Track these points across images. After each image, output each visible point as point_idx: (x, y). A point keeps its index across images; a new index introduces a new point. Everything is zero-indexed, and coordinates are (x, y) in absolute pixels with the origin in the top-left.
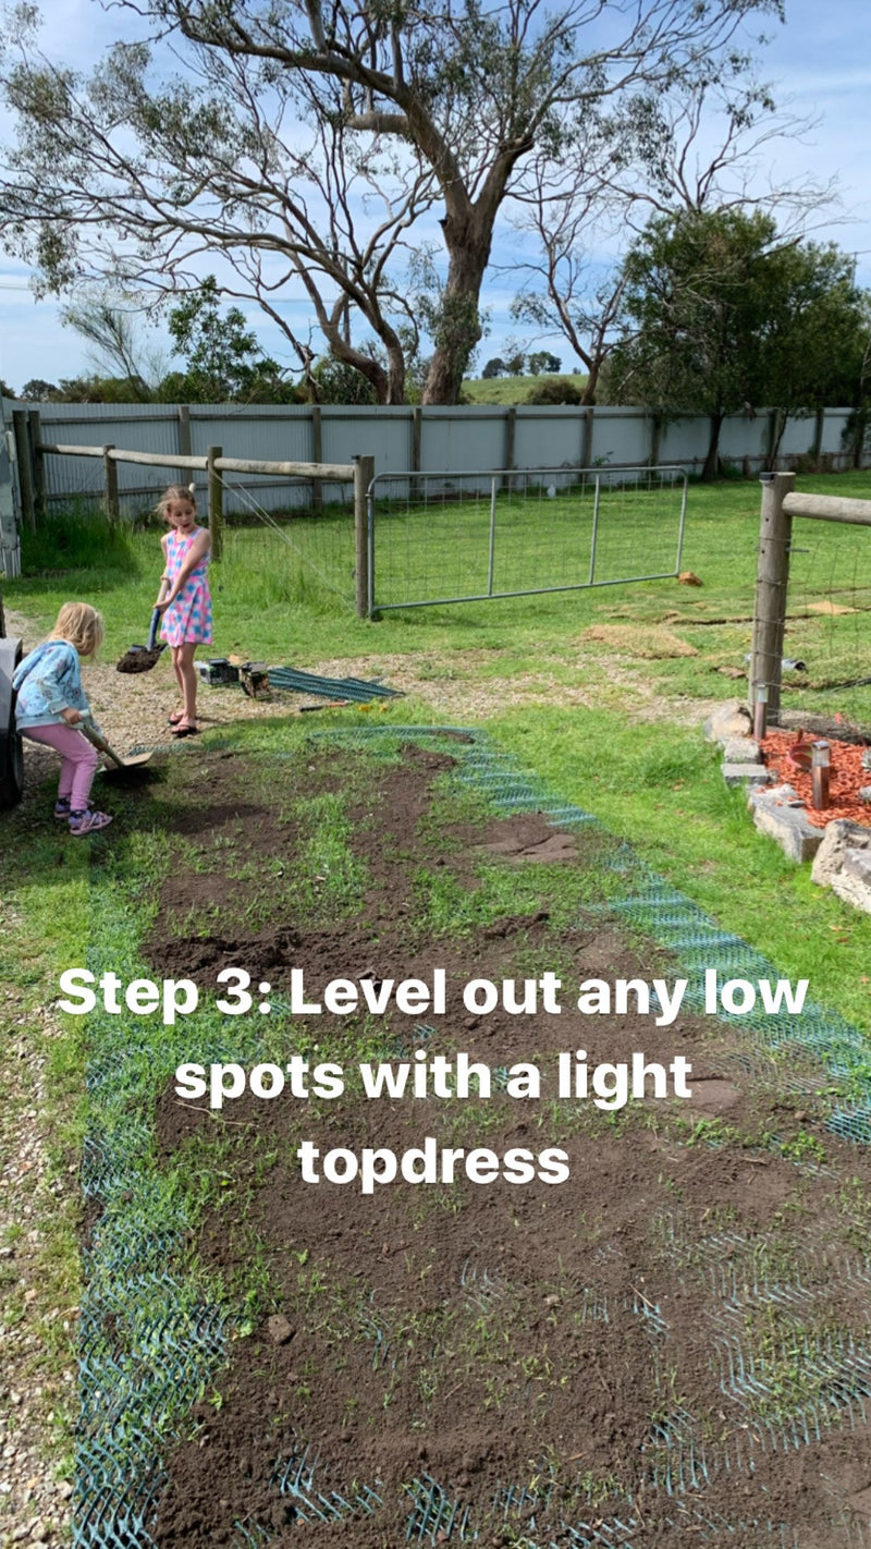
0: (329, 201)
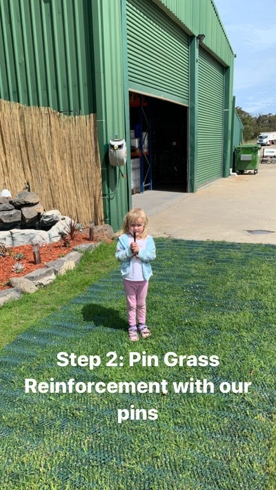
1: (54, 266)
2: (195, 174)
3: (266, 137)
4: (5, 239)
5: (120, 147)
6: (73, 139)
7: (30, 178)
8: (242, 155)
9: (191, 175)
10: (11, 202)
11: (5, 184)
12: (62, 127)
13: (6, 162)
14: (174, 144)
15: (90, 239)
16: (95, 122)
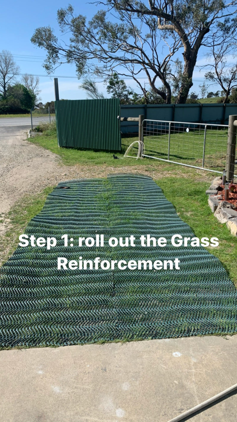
0: (152, 50)
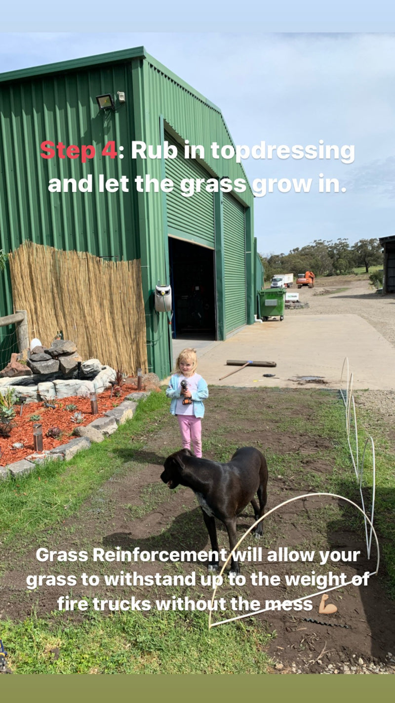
1: (115, 415)
2: (224, 321)
3: (281, 280)
4: (48, 391)
5: (167, 292)
6: (114, 284)
7: (63, 325)
8: (266, 300)
9: (220, 322)
10: (46, 352)
11: (33, 333)
12: (102, 273)
13: (36, 309)
14: (197, 288)
15: (139, 388)
16: (138, 267)
